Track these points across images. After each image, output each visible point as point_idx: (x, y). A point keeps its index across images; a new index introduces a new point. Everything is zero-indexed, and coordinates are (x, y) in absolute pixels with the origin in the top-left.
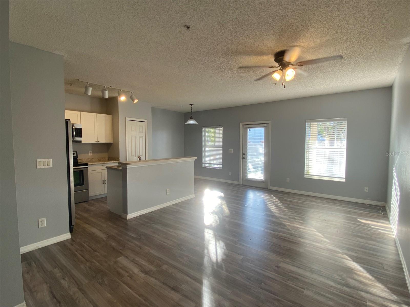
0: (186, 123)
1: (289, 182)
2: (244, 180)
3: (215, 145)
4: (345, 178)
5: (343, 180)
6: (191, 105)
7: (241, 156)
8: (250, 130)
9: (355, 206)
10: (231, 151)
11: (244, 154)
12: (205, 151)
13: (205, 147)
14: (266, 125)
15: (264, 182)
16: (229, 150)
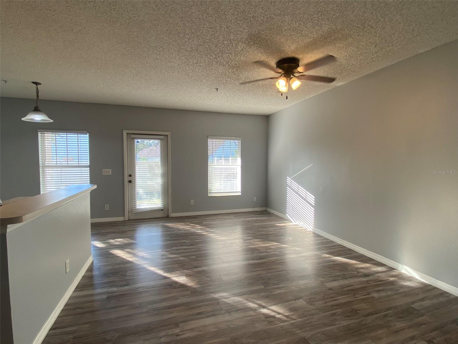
0: (23, 119)
1: (193, 204)
2: (134, 212)
3: (68, 164)
4: (240, 191)
5: (240, 194)
6: (36, 83)
7: (126, 179)
8: (138, 142)
9: (254, 215)
10: (108, 172)
11: (130, 176)
12: (43, 174)
13: (43, 167)
14: (162, 137)
15: (162, 210)
16: (103, 170)
